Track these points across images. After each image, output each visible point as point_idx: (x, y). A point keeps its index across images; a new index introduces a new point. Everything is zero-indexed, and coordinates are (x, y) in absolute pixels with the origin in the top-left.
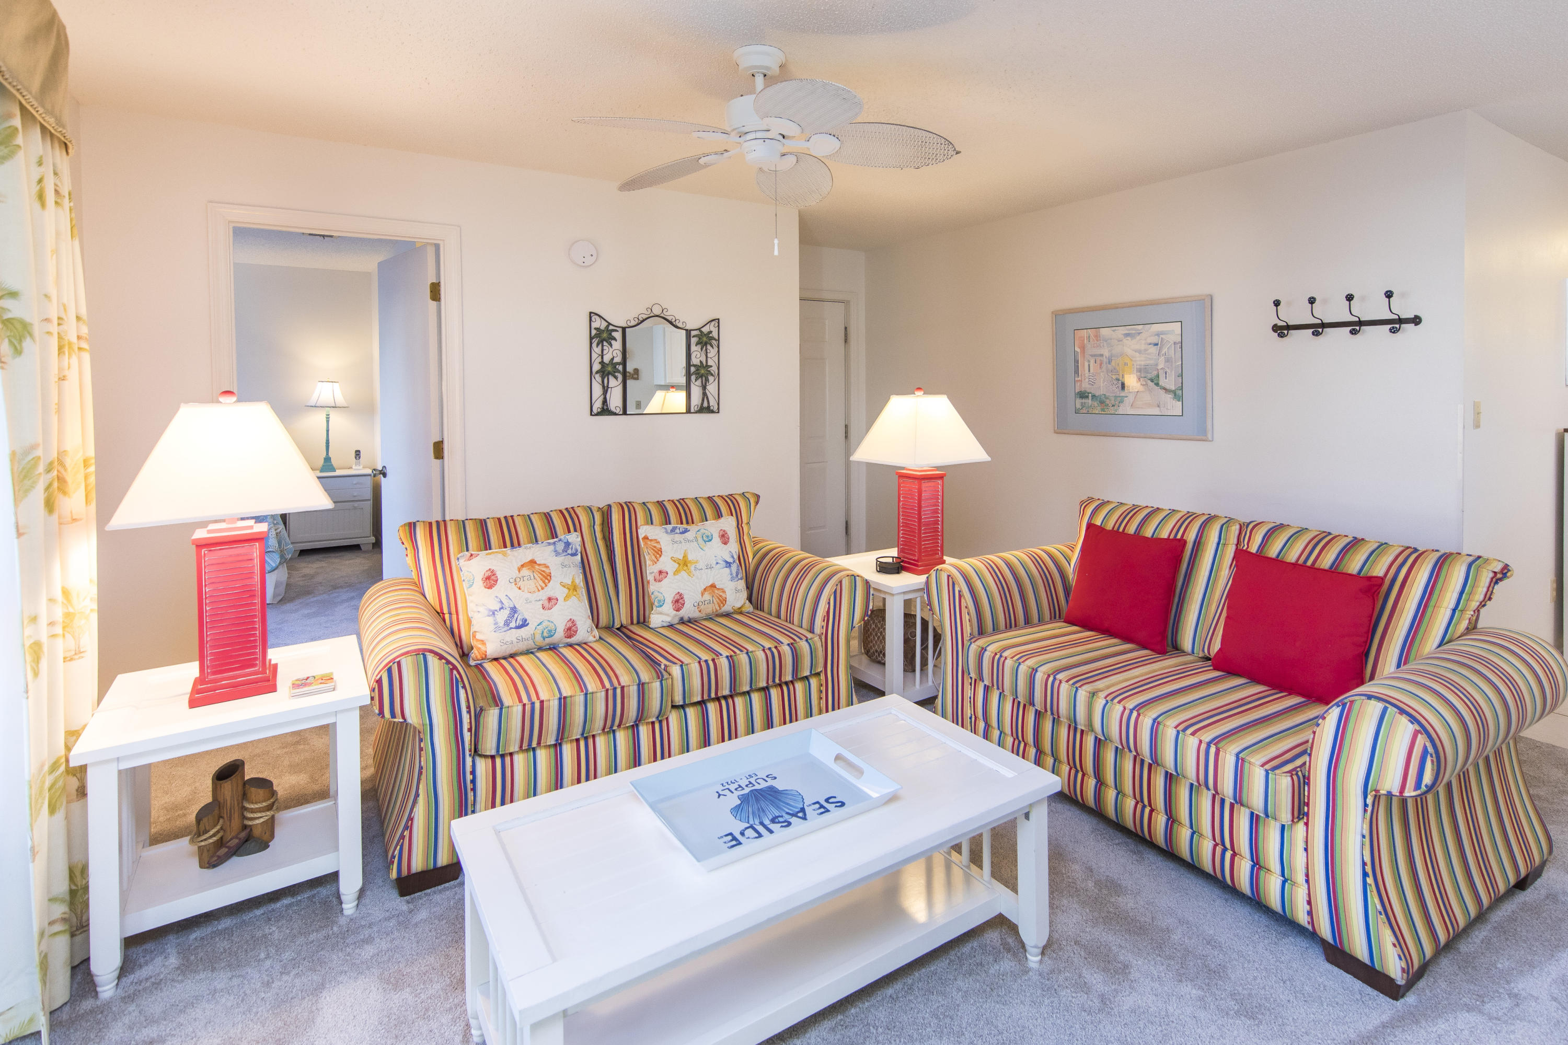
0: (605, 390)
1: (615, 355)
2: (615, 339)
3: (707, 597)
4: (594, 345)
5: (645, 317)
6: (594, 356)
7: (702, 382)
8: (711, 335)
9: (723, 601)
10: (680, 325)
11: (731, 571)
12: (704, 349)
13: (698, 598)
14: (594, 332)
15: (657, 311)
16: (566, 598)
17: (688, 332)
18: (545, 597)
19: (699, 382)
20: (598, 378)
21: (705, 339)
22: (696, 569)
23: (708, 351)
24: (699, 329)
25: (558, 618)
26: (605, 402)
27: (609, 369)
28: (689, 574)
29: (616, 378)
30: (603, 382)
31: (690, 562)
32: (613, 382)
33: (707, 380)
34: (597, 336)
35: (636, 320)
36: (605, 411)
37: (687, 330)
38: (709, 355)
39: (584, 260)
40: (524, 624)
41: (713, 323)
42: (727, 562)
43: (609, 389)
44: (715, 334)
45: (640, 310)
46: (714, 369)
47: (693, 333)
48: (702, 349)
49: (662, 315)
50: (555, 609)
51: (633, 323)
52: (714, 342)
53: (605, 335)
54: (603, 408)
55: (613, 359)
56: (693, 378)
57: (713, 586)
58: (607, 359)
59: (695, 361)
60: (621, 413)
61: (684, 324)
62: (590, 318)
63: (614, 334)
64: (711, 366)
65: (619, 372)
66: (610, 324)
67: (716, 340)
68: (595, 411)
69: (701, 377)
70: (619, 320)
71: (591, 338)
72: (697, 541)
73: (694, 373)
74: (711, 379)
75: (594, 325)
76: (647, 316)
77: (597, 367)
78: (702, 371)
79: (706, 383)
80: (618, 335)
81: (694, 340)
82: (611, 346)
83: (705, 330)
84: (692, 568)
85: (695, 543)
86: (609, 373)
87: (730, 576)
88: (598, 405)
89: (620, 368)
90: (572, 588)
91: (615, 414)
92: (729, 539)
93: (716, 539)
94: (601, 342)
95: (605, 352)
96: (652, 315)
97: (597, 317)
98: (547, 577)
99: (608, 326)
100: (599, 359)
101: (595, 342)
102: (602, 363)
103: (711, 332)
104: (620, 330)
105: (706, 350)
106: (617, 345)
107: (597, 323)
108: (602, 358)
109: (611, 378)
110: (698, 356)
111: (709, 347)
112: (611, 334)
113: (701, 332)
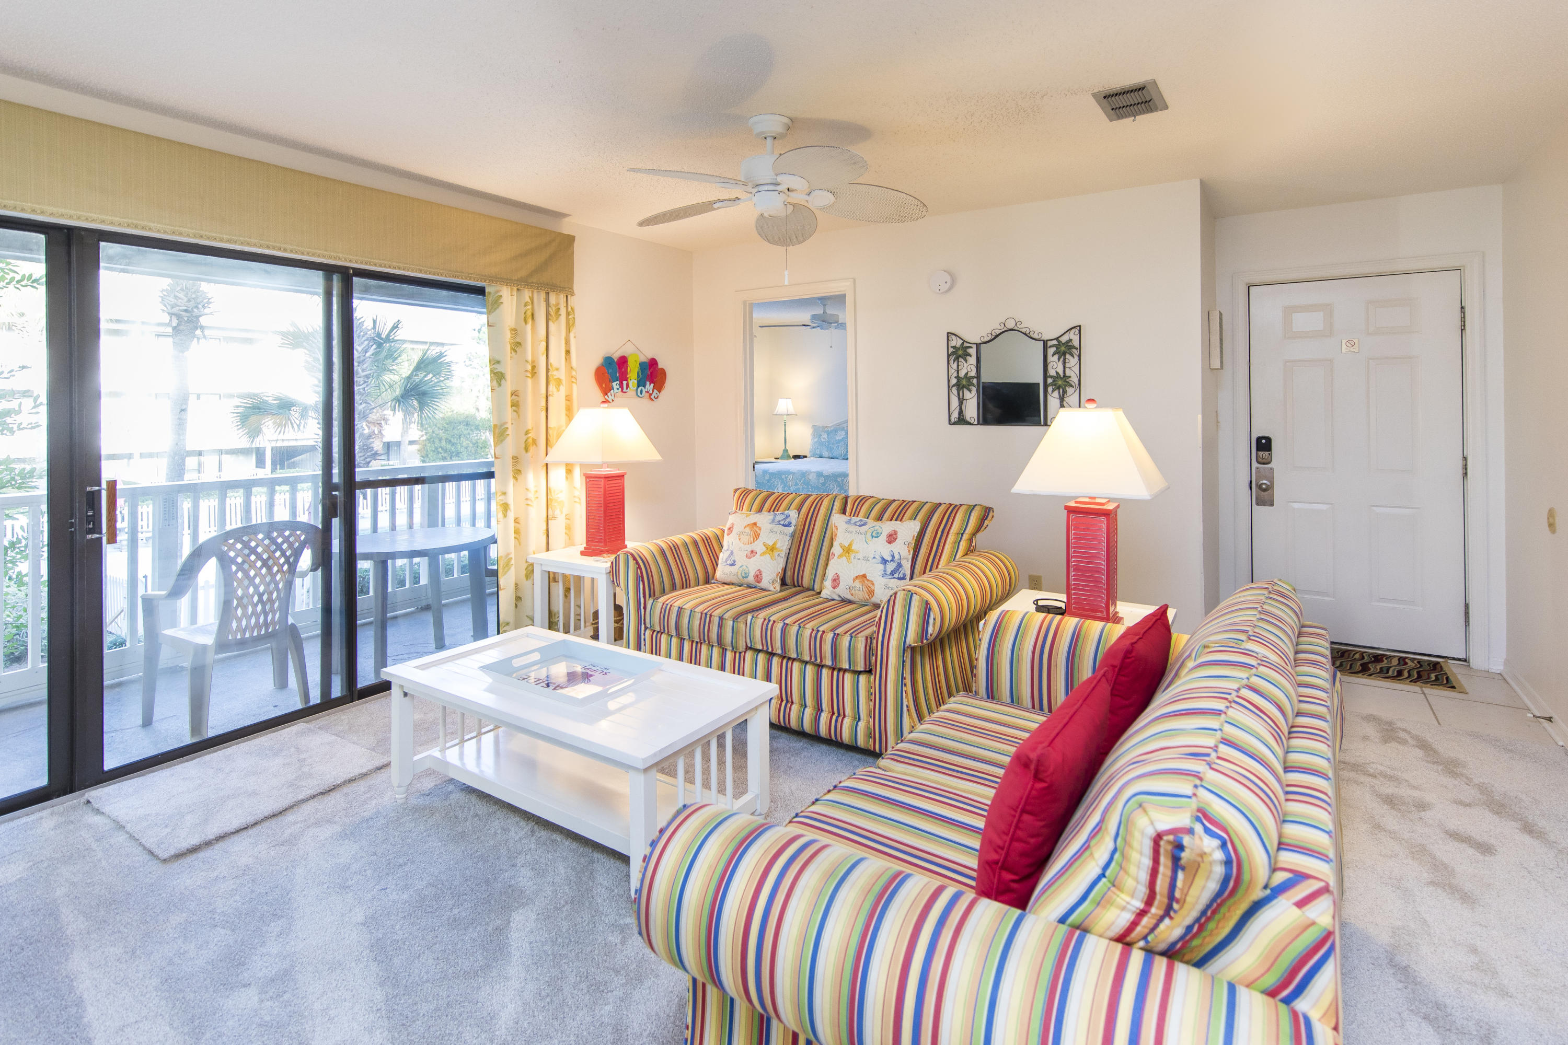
0: (961, 401)
1: (969, 370)
2: (970, 356)
3: (857, 584)
4: (951, 362)
5: (998, 332)
6: (952, 371)
7: (1059, 393)
8: (1070, 344)
9: (871, 593)
10: (1035, 336)
11: (885, 568)
12: (1062, 359)
13: (850, 582)
14: (951, 350)
15: (1011, 325)
16: (763, 554)
17: (1045, 343)
18: (750, 550)
19: (1056, 394)
20: (954, 390)
21: (1063, 348)
22: (855, 557)
23: (1067, 361)
24: (1057, 339)
25: (753, 566)
26: (961, 412)
27: (964, 382)
28: (848, 560)
29: (970, 391)
30: (959, 394)
31: (853, 551)
32: (967, 395)
33: (1065, 392)
34: (953, 353)
35: (990, 335)
36: (962, 420)
37: (1043, 341)
38: (1067, 365)
39: (939, 288)
40: (733, 564)
41: (1073, 331)
42: (883, 559)
43: (964, 401)
44: (1076, 343)
45: (995, 327)
46: (1074, 379)
47: (1050, 343)
48: (1059, 360)
49: (1016, 328)
50: (753, 559)
51: (987, 339)
52: (1075, 352)
53: (960, 352)
54: (959, 418)
55: (967, 374)
56: (1050, 389)
57: (864, 576)
58: (962, 374)
59: (1052, 372)
60: (976, 423)
61: (1040, 335)
62: (948, 337)
63: (970, 351)
64: (1070, 377)
65: (973, 385)
66: (964, 341)
67: (1077, 349)
68: (953, 420)
69: (1058, 388)
70: (973, 337)
71: (949, 356)
72: (865, 534)
73: (1051, 384)
74: (1070, 390)
75: (953, 343)
76: (1000, 331)
77: (954, 381)
78: (1060, 382)
79: (1063, 395)
80: (973, 351)
81: (1051, 351)
82: (966, 361)
83: (1064, 339)
84: (852, 557)
85: (863, 536)
86: (964, 387)
87: (883, 573)
88: (955, 415)
89: (975, 381)
90: (769, 548)
91: (972, 424)
92: (896, 539)
93: (883, 537)
94: (957, 359)
95: (960, 368)
96: (1005, 329)
97: (953, 337)
98: (757, 536)
99: (963, 344)
100: (955, 375)
101: (952, 358)
102: (958, 377)
103: (1070, 340)
104: (974, 346)
105: (1064, 360)
106: (972, 360)
107: (956, 342)
108: (958, 373)
109: (965, 391)
110: (1054, 367)
111: (1068, 356)
112: (965, 351)
113: (1059, 342)
